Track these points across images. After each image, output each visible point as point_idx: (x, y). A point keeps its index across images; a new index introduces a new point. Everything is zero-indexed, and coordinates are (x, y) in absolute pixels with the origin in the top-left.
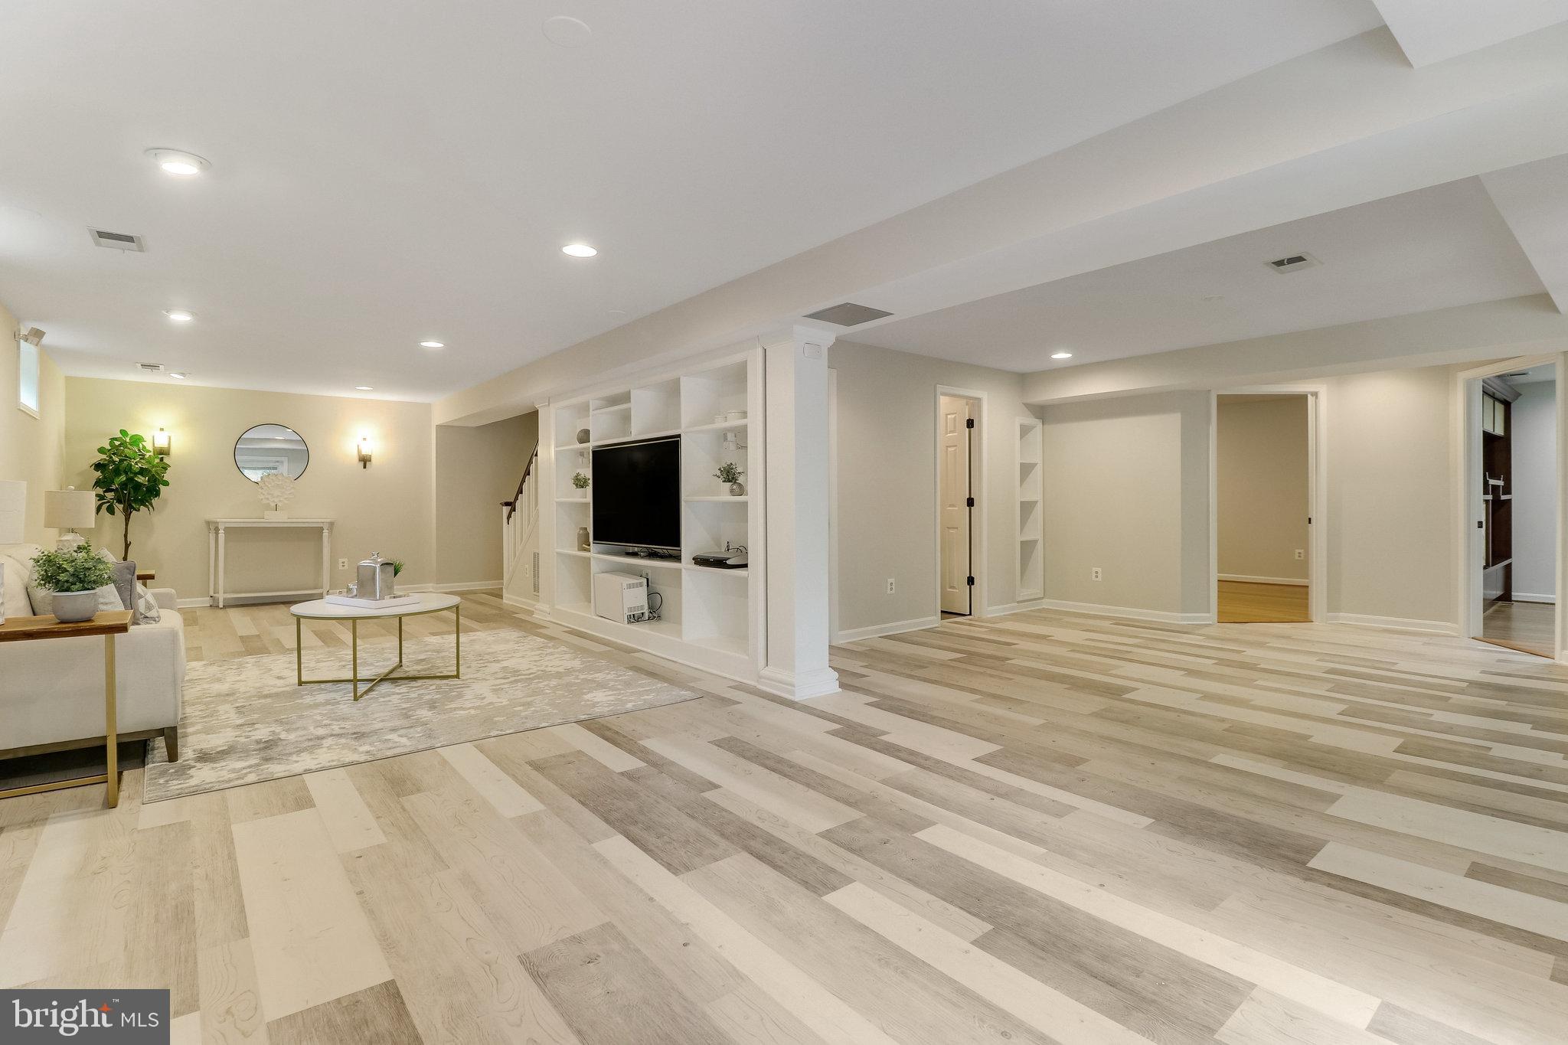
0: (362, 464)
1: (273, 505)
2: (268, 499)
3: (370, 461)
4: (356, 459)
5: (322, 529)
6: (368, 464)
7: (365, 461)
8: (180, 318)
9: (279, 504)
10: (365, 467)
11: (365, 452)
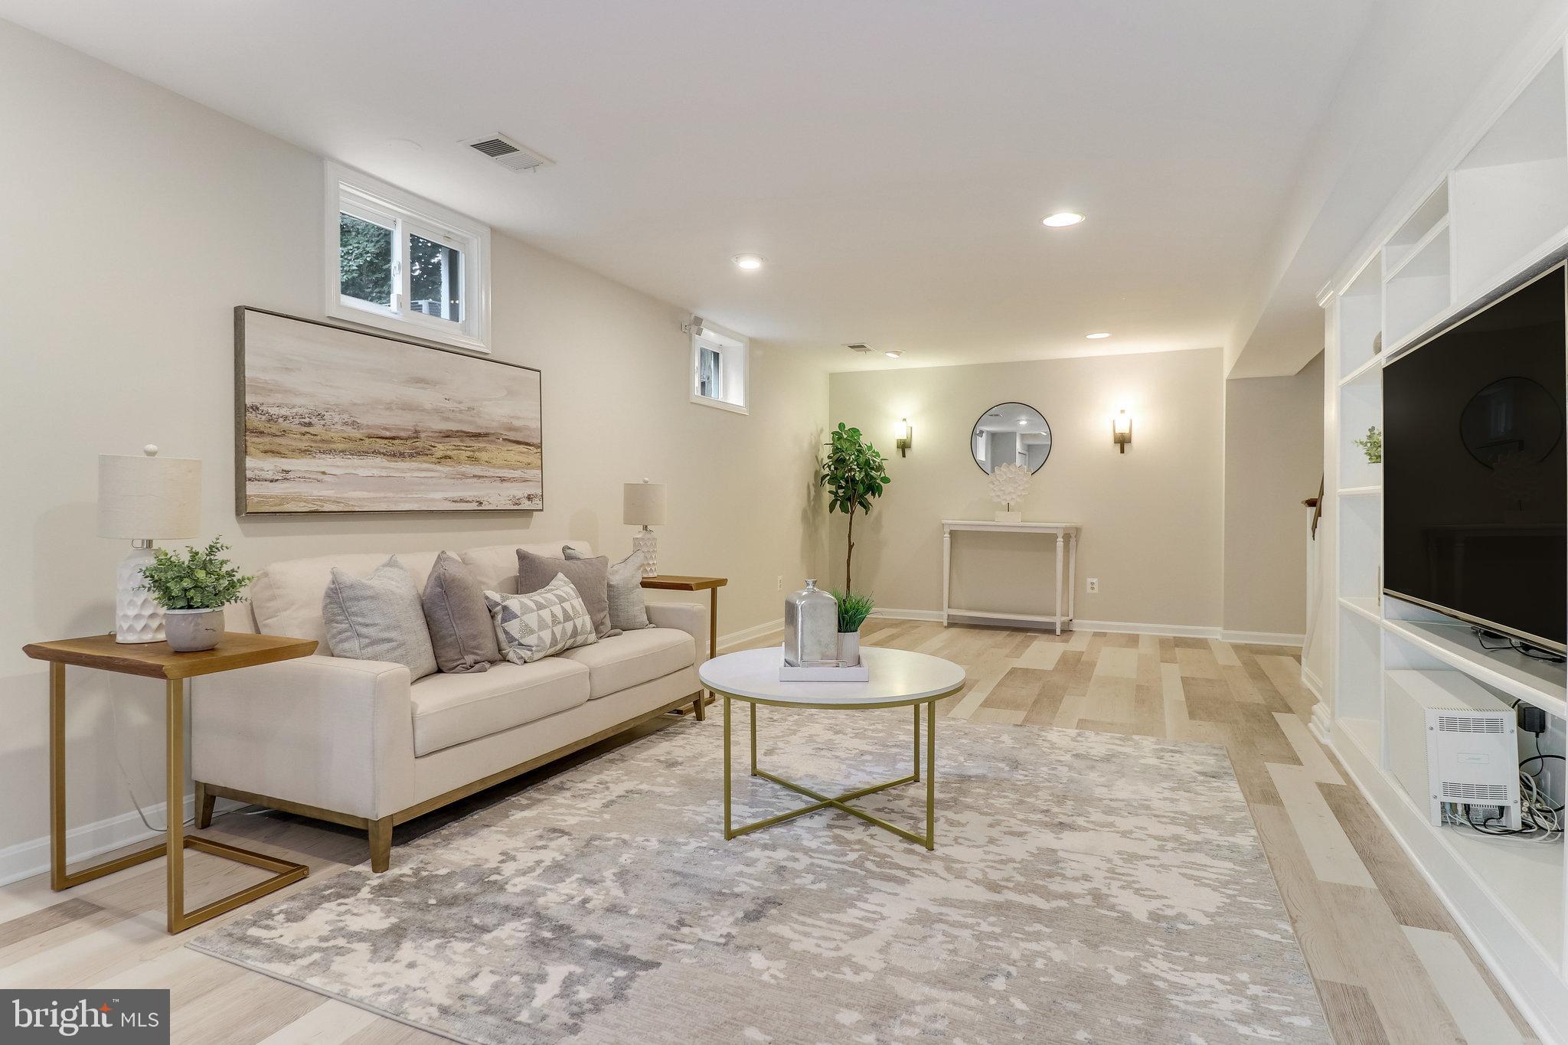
0: (1118, 446)
1: (1004, 503)
2: (998, 496)
3: (1130, 442)
4: (1110, 439)
5: (1055, 536)
6: (1126, 446)
7: (1123, 442)
8: (749, 265)
9: (1012, 504)
10: (1122, 451)
11: (1122, 428)
